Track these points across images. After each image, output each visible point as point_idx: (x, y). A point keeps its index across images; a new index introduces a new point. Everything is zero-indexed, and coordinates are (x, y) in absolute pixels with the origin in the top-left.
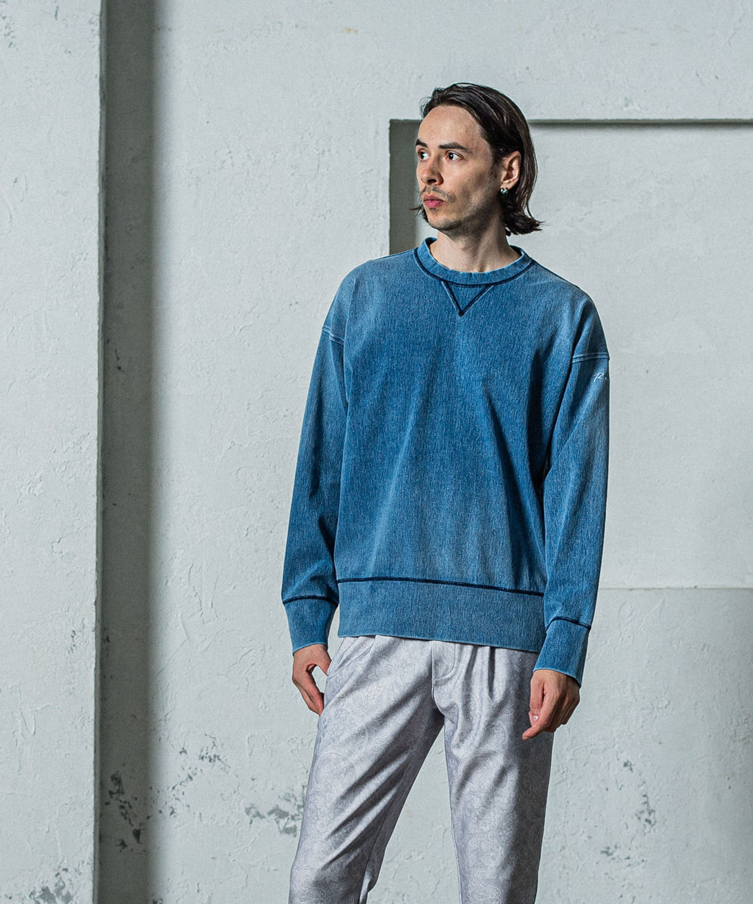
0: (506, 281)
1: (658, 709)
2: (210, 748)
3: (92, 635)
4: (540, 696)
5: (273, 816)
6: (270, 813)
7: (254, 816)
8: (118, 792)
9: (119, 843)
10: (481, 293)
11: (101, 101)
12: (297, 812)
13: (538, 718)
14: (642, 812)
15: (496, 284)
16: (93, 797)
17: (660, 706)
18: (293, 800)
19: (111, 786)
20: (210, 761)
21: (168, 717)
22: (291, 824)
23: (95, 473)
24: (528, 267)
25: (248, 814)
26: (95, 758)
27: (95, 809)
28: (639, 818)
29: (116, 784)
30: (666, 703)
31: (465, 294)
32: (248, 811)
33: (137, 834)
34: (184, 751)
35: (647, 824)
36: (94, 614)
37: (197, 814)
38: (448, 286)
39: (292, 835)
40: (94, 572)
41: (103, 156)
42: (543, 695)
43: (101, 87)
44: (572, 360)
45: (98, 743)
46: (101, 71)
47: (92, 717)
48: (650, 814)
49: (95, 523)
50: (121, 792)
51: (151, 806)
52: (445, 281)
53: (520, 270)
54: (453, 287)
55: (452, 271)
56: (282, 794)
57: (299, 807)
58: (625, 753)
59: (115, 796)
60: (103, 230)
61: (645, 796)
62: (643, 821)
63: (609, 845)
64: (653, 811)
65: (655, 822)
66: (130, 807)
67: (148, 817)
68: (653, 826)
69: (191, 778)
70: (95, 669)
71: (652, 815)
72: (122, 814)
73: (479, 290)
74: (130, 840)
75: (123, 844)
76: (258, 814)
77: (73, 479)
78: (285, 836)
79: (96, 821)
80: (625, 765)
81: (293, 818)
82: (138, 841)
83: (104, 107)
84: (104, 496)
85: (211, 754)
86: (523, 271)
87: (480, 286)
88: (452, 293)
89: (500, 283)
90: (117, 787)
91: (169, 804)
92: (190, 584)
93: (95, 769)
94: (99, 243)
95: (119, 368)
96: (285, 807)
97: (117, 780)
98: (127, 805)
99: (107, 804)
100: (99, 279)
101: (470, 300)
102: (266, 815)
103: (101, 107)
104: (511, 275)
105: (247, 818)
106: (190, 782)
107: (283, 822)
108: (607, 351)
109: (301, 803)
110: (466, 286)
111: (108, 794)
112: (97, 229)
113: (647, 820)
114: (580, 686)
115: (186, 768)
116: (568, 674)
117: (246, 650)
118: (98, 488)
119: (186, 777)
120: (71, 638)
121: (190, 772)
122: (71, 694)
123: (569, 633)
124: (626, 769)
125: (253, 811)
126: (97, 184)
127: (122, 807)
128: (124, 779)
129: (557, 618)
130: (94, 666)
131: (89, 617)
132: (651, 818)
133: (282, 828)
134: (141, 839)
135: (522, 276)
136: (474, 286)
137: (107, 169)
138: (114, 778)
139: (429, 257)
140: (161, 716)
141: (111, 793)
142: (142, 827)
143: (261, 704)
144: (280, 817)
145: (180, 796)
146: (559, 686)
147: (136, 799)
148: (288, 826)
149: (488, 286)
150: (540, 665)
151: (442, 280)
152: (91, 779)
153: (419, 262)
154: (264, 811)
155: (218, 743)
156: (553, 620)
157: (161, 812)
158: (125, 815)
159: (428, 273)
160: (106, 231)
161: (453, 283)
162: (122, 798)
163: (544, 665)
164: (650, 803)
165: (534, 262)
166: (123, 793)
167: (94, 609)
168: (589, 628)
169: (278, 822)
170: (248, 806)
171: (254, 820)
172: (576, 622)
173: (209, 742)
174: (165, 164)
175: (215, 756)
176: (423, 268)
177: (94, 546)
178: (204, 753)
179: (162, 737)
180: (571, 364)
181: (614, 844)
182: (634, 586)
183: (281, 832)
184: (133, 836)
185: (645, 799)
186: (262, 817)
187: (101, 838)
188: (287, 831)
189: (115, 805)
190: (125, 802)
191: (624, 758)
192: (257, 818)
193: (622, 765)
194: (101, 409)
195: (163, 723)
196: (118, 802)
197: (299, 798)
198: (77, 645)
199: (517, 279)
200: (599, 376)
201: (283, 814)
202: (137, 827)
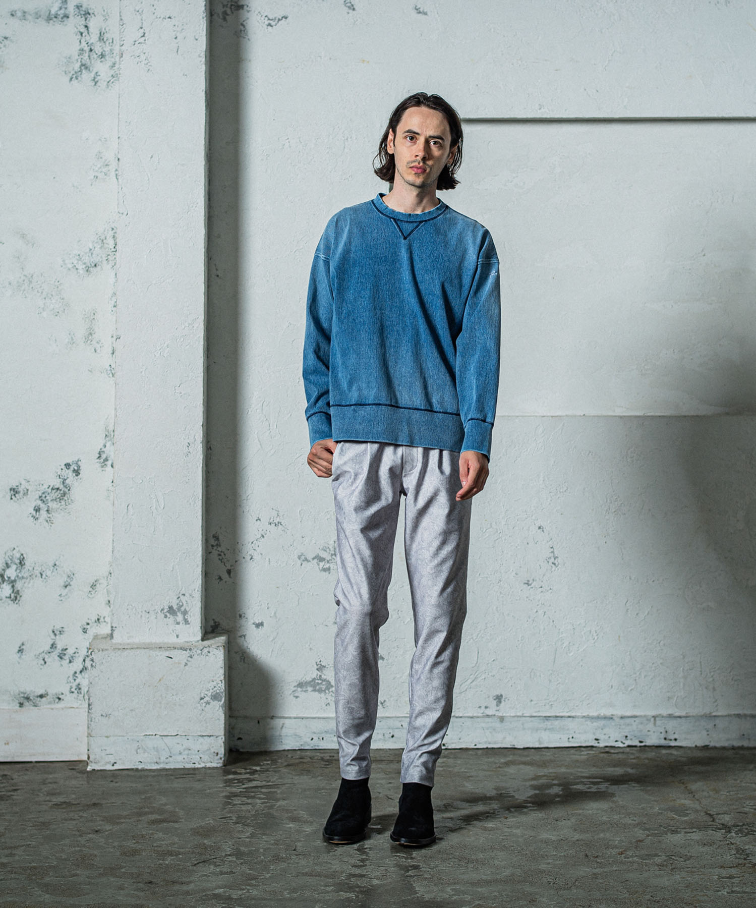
0: (432, 219)
1: (560, 492)
2: (275, 518)
3: (201, 445)
4: (466, 469)
5: (316, 560)
6: (313, 559)
7: (303, 561)
8: (217, 545)
9: (217, 577)
10: (417, 227)
11: (206, 106)
12: (331, 558)
13: (466, 483)
14: (550, 558)
15: (426, 221)
16: (201, 549)
17: (561, 491)
18: (328, 550)
19: (212, 541)
20: (275, 525)
21: (248, 498)
22: (327, 566)
23: (202, 343)
24: (445, 210)
25: (299, 559)
26: (202, 524)
27: (203, 556)
28: (548, 562)
29: (215, 541)
30: (565, 489)
31: (407, 227)
32: (299, 558)
33: (229, 572)
34: (259, 519)
35: (553, 565)
36: (202, 432)
37: (267, 559)
38: (396, 222)
39: (327, 572)
40: (202, 405)
41: (207, 141)
42: (468, 469)
43: (206, 97)
44: (478, 262)
45: (204, 515)
46: (206, 87)
47: (201, 498)
48: (555, 559)
49: (202, 374)
50: (218, 545)
51: (238, 555)
52: (393, 218)
53: (440, 212)
54: (399, 222)
55: (398, 212)
56: (321, 547)
57: (332, 555)
58: (539, 520)
59: (215, 548)
60: (207, 189)
61: (552, 548)
62: (550, 563)
63: (529, 579)
64: (557, 557)
65: (558, 564)
66: (225, 555)
67: (236, 561)
68: (557, 567)
69: (263, 536)
70: (202, 467)
71: (557, 559)
72: (219, 559)
73: (415, 224)
74: (225, 576)
75: (220, 578)
76: (306, 560)
77: (188, 346)
78: (324, 573)
79: (203, 564)
80: (539, 528)
81: (328, 562)
82: (230, 577)
83: (208, 111)
84: (208, 357)
85: (276, 521)
86: (442, 213)
87: (416, 222)
88: (398, 226)
89: (429, 220)
90: (216, 542)
91: (249, 553)
92: (263, 413)
93: (202, 530)
94: (205, 196)
95: (218, 276)
96: (324, 555)
97: (216, 538)
98: (222, 554)
99: (210, 553)
100: (205, 219)
101: (410, 231)
102: (311, 560)
103: (206, 109)
104: (435, 215)
105: (299, 562)
106: (263, 539)
107: (322, 564)
108: (497, 258)
109: (333, 553)
110: (407, 222)
111: (211, 547)
112: (203, 188)
113: (553, 563)
114: (489, 461)
115: (260, 530)
116: (483, 452)
117: (298, 455)
118: (204, 352)
119: (260, 536)
120: (187, 448)
121: (263, 533)
122: (187, 483)
123: (481, 428)
124: (539, 530)
125: (303, 558)
126: (203, 159)
127: (220, 555)
128: (221, 537)
129: (472, 419)
130: (201, 465)
131: (198, 434)
132: (556, 562)
133: (321, 568)
134: (231, 575)
135: (441, 216)
136: (412, 222)
137: (210, 149)
138: (214, 536)
139: (382, 203)
140: (244, 497)
141: (212, 546)
142: (232, 568)
143: (308, 489)
144: (320, 561)
145: (257, 548)
146: (479, 461)
147: (228, 550)
148: (325, 567)
149: (421, 222)
150: (465, 448)
151: (391, 218)
152: (200, 537)
153: (377, 208)
154: (310, 557)
155: (281, 514)
156: (469, 420)
157: (244, 558)
158: (221, 560)
159: (382, 214)
160: (209, 189)
161: (399, 220)
162: (219, 549)
163: (467, 448)
164: (555, 553)
165: (447, 207)
166: (220, 546)
167: (202, 429)
168: (493, 425)
169: (318, 564)
170: (300, 554)
171: (303, 563)
172: (484, 421)
173: (274, 513)
174: (246, 146)
175: (278, 523)
176: (379, 210)
177: (202, 389)
178: (271, 521)
179: (245, 510)
180: (477, 265)
181: (532, 578)
182: (545, 415)
183: (321, 571)
184: (227, 574)
185: (552, 550)
186: (308, 561)
187: (206, 574)
188: (324, 570)
189: (215, 552)
190: (222, 552)
191: (538, 524)
192: (306, 562)
193: (537, 528)
194: (206, 302)
195: (245, 501)
196: (217, 552)
197: (332, 549)
198: (191, 452)
199: (439, 218)
200: (493, 274)
201: (321, 559)
202: (229, 568)
